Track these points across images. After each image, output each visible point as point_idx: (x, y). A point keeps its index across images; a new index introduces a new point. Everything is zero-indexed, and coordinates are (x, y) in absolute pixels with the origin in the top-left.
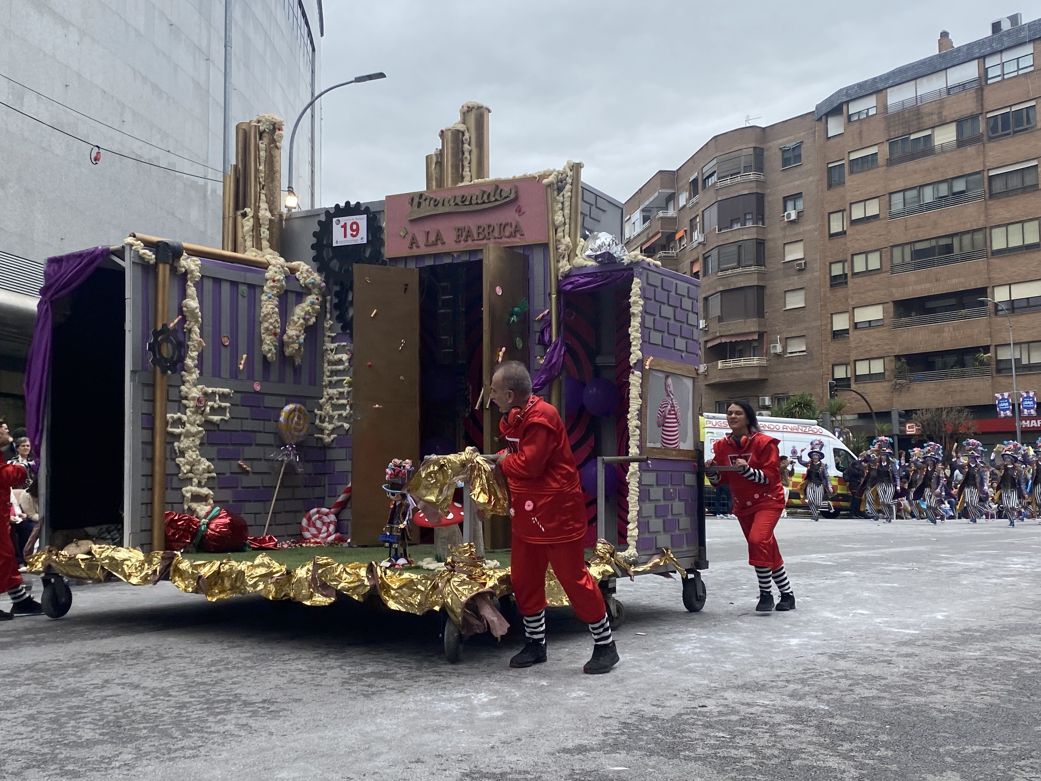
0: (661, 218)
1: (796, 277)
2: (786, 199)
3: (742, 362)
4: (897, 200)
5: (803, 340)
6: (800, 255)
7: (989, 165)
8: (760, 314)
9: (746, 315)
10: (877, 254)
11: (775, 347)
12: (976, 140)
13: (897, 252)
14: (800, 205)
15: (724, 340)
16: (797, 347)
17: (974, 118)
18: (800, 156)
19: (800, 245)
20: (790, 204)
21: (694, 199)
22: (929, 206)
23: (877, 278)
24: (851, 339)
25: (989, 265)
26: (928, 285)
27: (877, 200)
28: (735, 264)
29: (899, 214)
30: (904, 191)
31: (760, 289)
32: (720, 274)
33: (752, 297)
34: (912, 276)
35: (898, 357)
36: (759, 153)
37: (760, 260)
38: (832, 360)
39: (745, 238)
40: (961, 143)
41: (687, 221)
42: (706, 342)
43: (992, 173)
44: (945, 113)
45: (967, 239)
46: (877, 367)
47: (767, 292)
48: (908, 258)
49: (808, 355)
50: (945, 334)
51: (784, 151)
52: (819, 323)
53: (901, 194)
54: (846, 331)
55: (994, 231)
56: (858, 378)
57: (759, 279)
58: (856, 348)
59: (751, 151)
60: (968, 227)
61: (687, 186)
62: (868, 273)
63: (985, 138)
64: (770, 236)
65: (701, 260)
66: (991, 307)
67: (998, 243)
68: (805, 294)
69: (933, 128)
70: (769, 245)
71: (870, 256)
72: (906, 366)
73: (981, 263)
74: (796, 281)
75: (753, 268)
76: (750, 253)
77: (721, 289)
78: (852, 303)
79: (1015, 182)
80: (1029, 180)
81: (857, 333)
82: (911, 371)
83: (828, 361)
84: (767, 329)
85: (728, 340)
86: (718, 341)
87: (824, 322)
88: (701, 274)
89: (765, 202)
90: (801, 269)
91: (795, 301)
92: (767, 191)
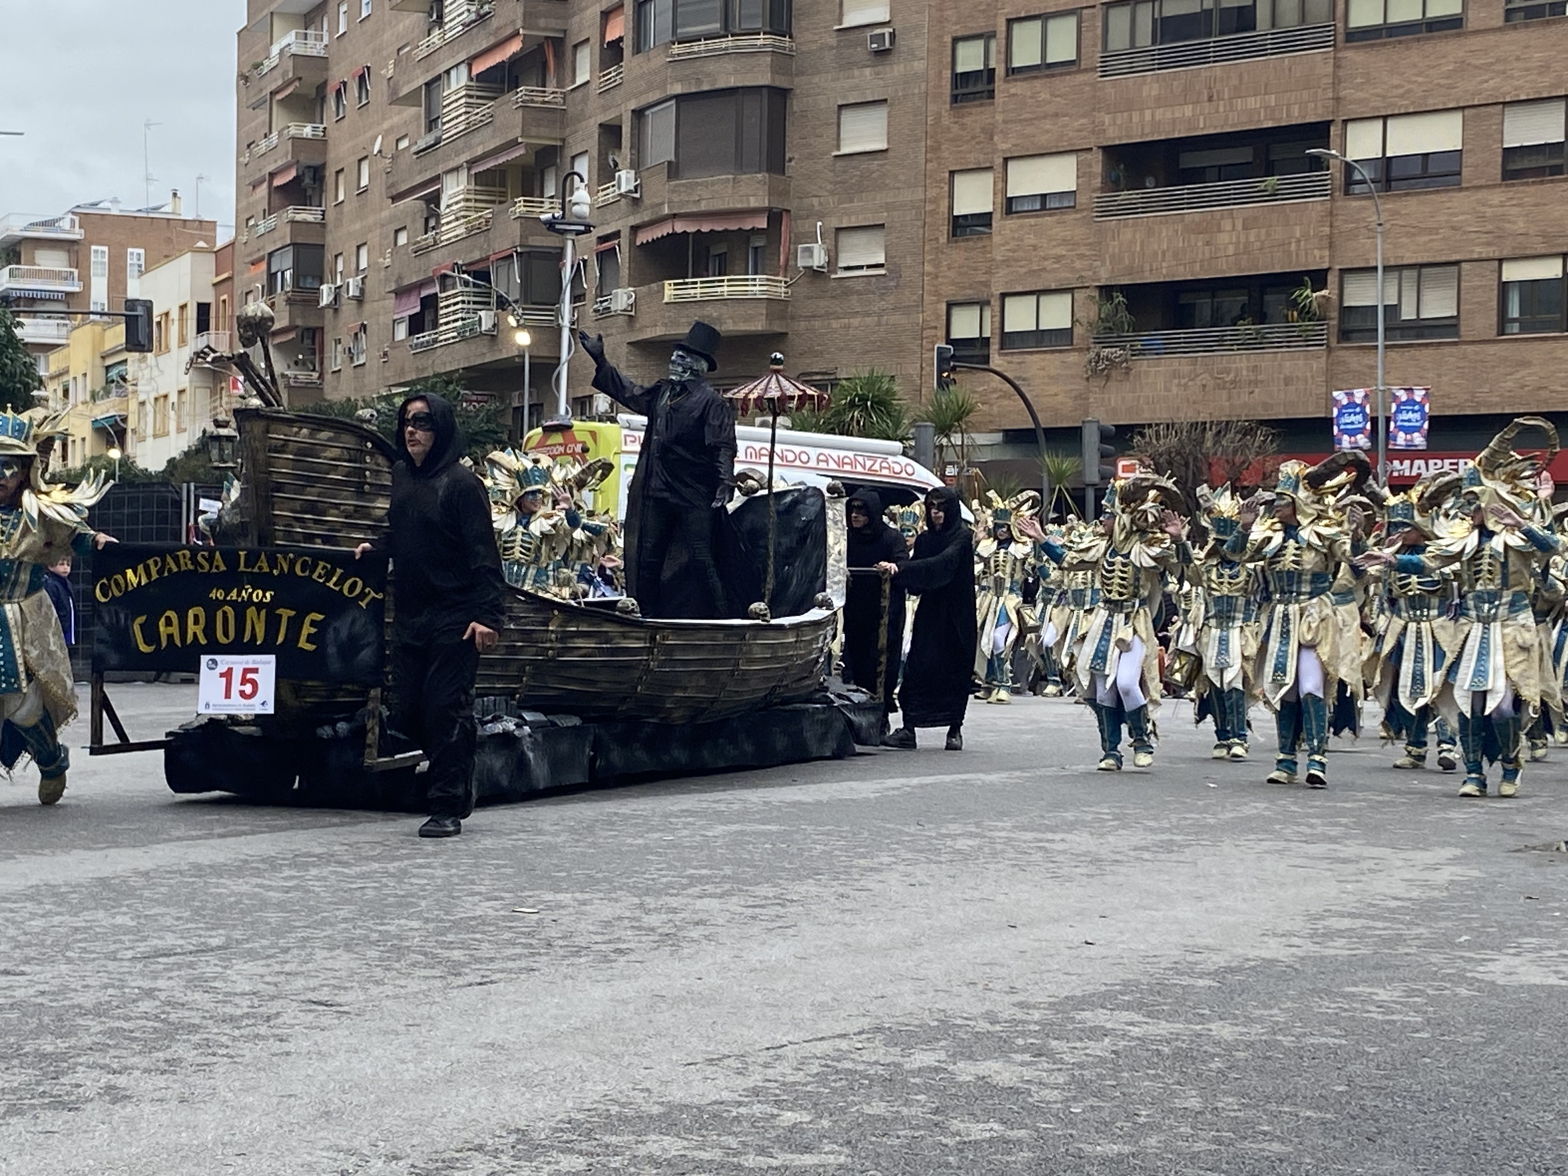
1: (867, 71)
3: (725, 288)
5: (878, 237)
6: (881, 13)
8: (775, 161)
9: (740, 165)
10: (1072, 21)
11: (810, 251)
13: (1120, 19)
15: (680, 227)
16: (863, 254)
23: (1065, 83)
24: (996, 239)
25: (1337, 66)
26: (1188, 110)
28: (716, 26)
31: (778, 96)
32: (676, 49)
33: (755, 116)
34: (1151, 85)
35: (1107, 291)
37: (780, 19)
38: (950, 292)
42: (635, 229)
46: (1057, 314)
47: (795, 105)
48: (1144, 39)
49: (890, 275)
50: (1223, 238)
52: (918, 193)
54: (985, 219)
56: (1009, 340)
57: (775, 70)
58: (1007, 262)
62: (1045, 69)
65: (629, 9)
66: (1335, 171)
67: (1364, 10)
68: (890, 116)
71: (1052, 25)
72: (1124, 316)
73: (1318, 61)
74: (867, 80)
75: (761, 40)
77: (678, 89)
78: (1003, 146)
81: (1012, 223)
82: (1137, 328)
83: (937, 293)
84: (791, 205)
85: (691, 229)
86: (664, 230)
87: (932, 193)
88: (627, 46)
90: (884, 48)
91: (864, 134)
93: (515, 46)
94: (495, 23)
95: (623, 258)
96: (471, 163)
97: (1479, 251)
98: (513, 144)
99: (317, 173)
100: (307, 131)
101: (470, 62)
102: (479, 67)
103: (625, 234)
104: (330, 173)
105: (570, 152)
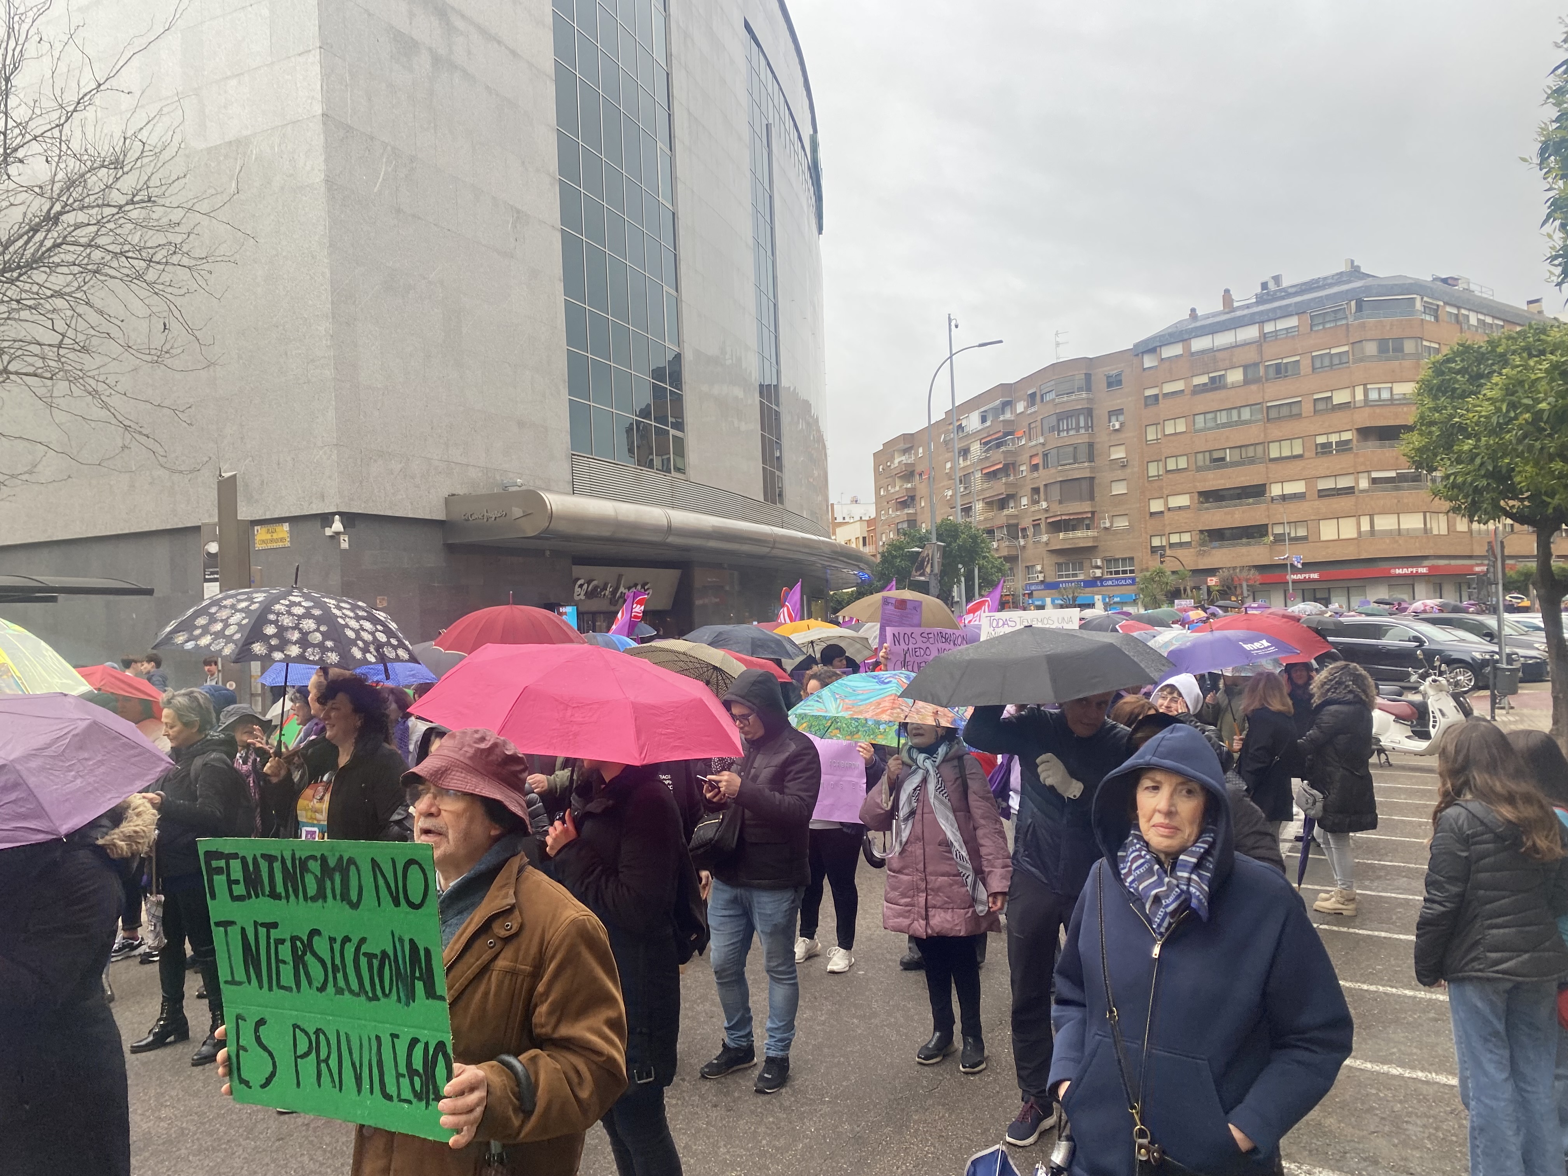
0: (1003, 421)
1: (1119, 471)
2: (1111, 413)
3: (1079, 534)
4: (1200, 420)
5: (1125, 518)
6: (1123, 455)
7: (1267, 399)
8: (1092, 498)
9: (1081, 499)
10: (1185, 458)
11: (1105, 523)
12: (1257, 380)
13: (1200, 456)
14: (1121, 418)
15: (1064, 517)
16: (1121, 523)
17: (1256, 365)
18: (1121, 381)
19: (1123, 447)
20: (1113, 419)
21: (1033, 410)
22: (1224, 425)
23: (1184, 474)
24: (1166, 518)
25: (1267, 468)
26: (1223, 481)
27: (1183, 419)
28: (1071, 461)
29: (1201, 430)
30: (1204, 413)
31: (1092, 479)
32: (1060, 468)
33: (1085, 485)
34: (1210, 475)
35: (1201, 532)
36: (1088, 376)
37: (1091, 459)
38: (1151, 533)
39: (1080, 441)
40: (1246, 382)
41: (1025, 424)
42: (1047, 518)
43: (1269, 404)
44: (1234, 360)
45: (1251, 449)
46: (1186, 538)
47: (1096, 481)
48: (1208, 462)
49: (1130, 530)
50: (1236, 516)
51: (1108, 377)
52: (1138, 505)
53: (1202, 416)
54: (1162, 512)
55: (1271, 444)
56: (1171, 545)
57: (1091, 472)
58: (1170, 524)
59: (1083, 376)
60: (1252, 442)
61: (1026, 397)
62: (1178, 470)
63: (1264, 379)
64: (1098, 440)
65: (1041, 455)
66: (1270, 499)
67: (1274, 453)
68: (1128, 484)
69: (1226, 370)
70: (1096, 446)
71: (1179, 458)
72: (1207, 538)
73: (1261, 467)
74: (1120, 474)
75: (1086, 464)
76: (1083, 452)
77: (1060, 479)
78: (1166, 492)
79: (1285, 411)
80: (1295, 410)
81: (1170, 513)
82: (1211, 541)
83: (1146, 533)
84: (1097, 509)
85: (1067, 518)
86: (1059, 518)
87: (1142, 504)
88: (1041, 467)
89: (1094, 415)
90: (1124, 465)
91: (1119, 489)
92: (1095, 406)
93: (1000, 466)
94: (992, 459)
95: (1043, 526)
96: (983, 499)
97: (1313, 518)
98: (1002, 494)
101: (982, 470)
102: (985, 471)
103: (1043, 519)
104: (917, 498)
105: (1019, 496)
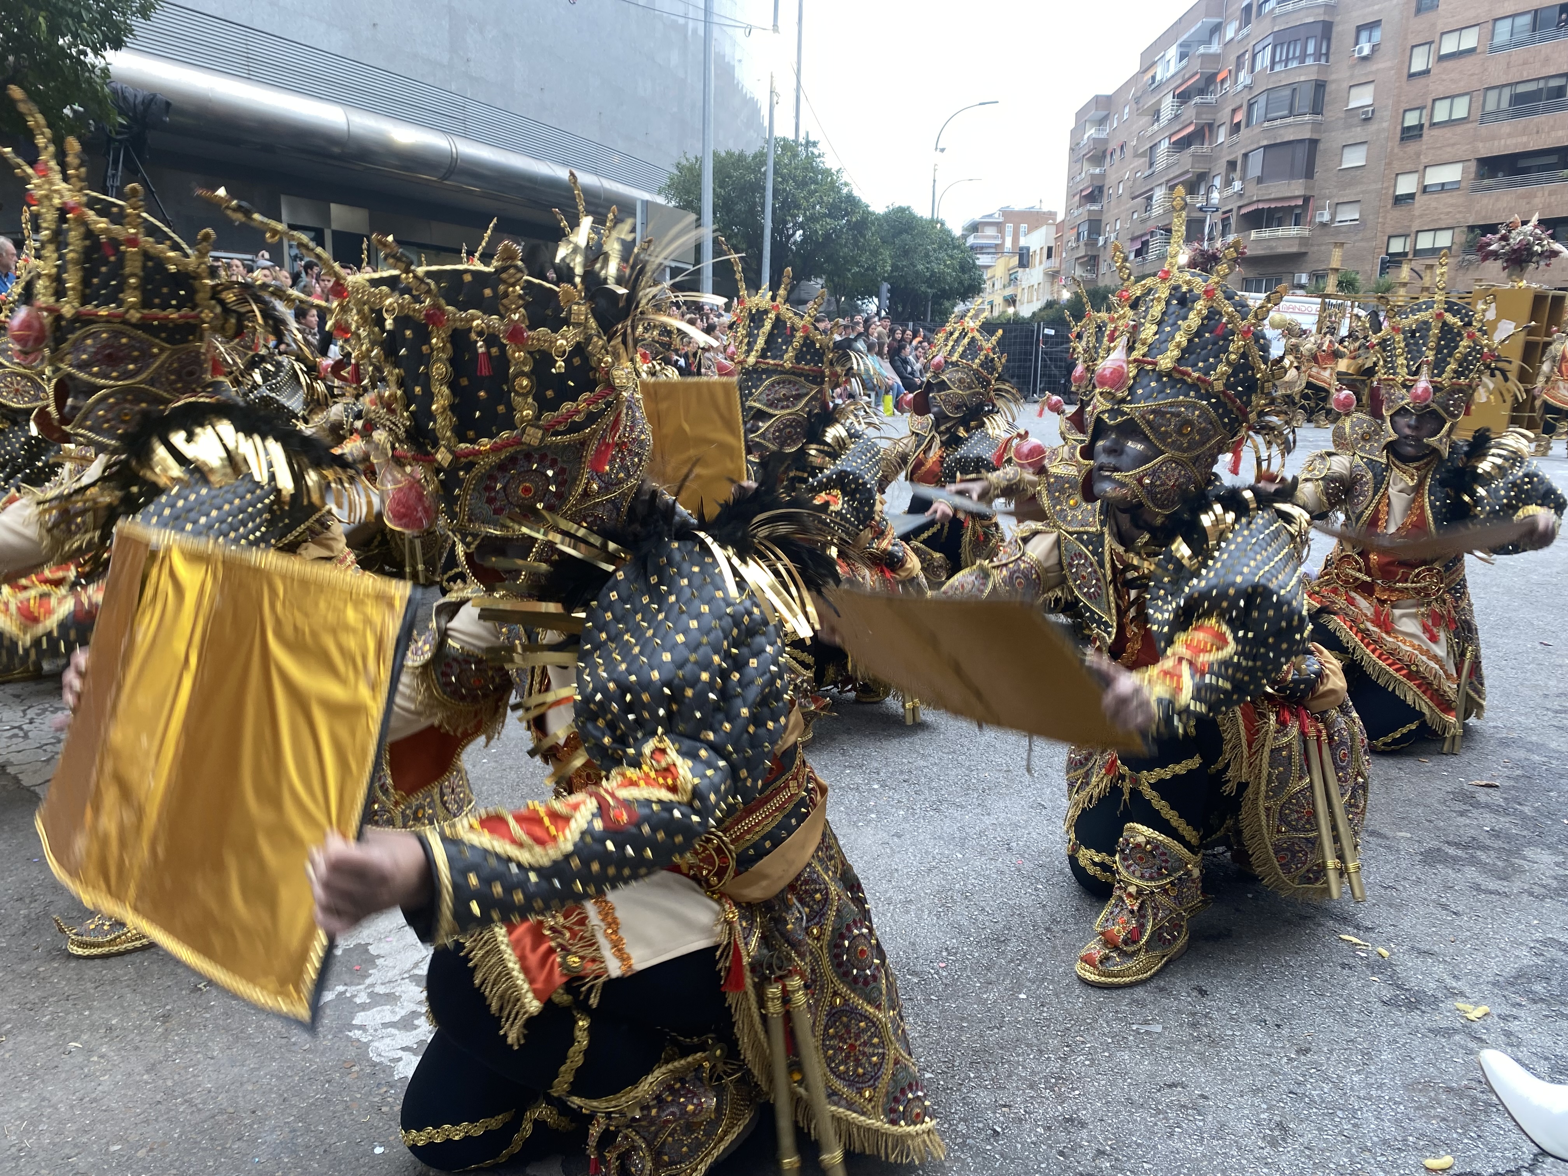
0: (1202, 55)
1: (1359, 129)
2: (1359, 29)
3: (1280, 232)
4: (1503, 28)
5: (1357, 206)
6: (1369, 101)
8: (1309, 174)
9: (1292, 176)
10: (1466, 99)
11: (1322, 214)
13: (1492, 96)
14: (1377, 35)
15: (1261, 206)
16: (1348, 214)
19: (1370, 88)
20: (1364, 35)
21: (1245, 31)
23: (1459, 129)
24: (1417, 205)
26: (1525, 139)
27: (1477, 28)
28: (1286, 112)
29: (1502, 47)
30: (1513, 16)
31: (1313, 143)
32: (1266, 124)
33: (1301, 153)
34: (1506, 127)
35: (1471, 228)
37: (1317, 108)
38: (1390, 231)
39: (1302, 79)
41: (1233, 58)
42: (1240, 208)
46: (1444, 239)
47: (1321, 146)
48: (1505, 104)
49: (1361, 224)
52: (1379, 185)
53: (1510, 20)
54: (1411, 196)
56: (1417, 253)
57: (1312, 131)
58: (1421, 216)
61: (1238, 13)
62: (1450, 123)
64: (1333, 77)
65: (1245, 107)
68: (1368, 150)
70: (1330, 88)
71: (1457, 101)
74: (1358, 133)
75: (1307, 118)
76: (1304, 100)
77: (1265, 143)
78: (1424, 160)
81: (1426, 197)
83: (1383, 232)
84: (1315, 193)
85: (1266, 206)
86: (1253, 207)
87: (1386, 185)
88: (1243, 125)
89: (1334, 35)
90: (1367, 118)
91: (1354, 158)
92: (1338, 19)
93: (1191, 129)
94: (1182, 118)
95: (1233, 221)
96: (1168, 181)
98: (1187, 172)
99: (1100, 189)
100: (1097, 171)
101: (1170, 137)
102: (1174, 139)
103: (1235, 210)
104: (1106, 189)
105: (1212, 175)
